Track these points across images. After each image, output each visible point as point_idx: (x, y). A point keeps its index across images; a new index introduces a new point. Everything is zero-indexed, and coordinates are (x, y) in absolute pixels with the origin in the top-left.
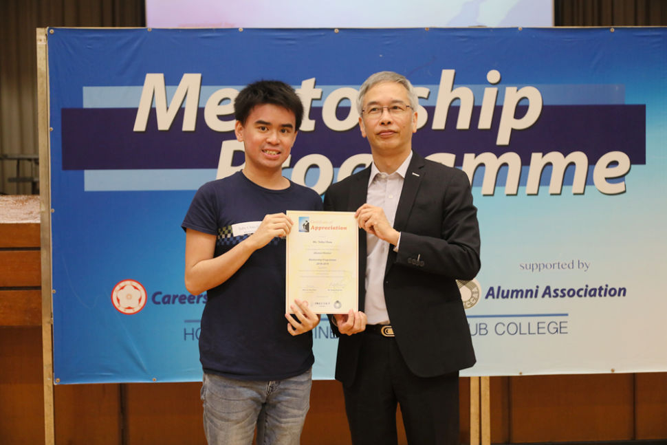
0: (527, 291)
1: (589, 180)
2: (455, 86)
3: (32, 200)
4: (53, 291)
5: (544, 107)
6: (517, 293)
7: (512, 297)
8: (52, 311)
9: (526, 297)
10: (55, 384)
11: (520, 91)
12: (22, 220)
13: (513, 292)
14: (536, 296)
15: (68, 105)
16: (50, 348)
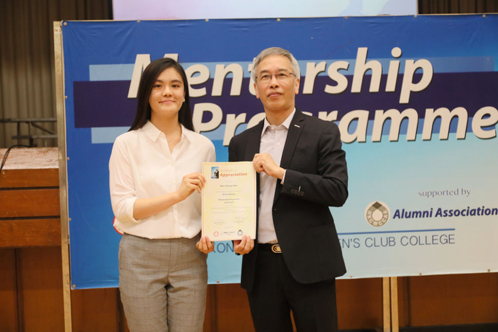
0: (424, 212)
1: (469, 129)
2: (368, 60)
3: (51, 151)
4: (69, 219)
5: (434, 74)
6: (417, 214)
7: (413, 217)
8: (69, 234)
9: (423, 216)
10: (72, 289)
11: (416, 63)
12: (45, 166)
13: (414, 213)
14: (431, 216)
15: (78, 79)
16: (68, 262)
